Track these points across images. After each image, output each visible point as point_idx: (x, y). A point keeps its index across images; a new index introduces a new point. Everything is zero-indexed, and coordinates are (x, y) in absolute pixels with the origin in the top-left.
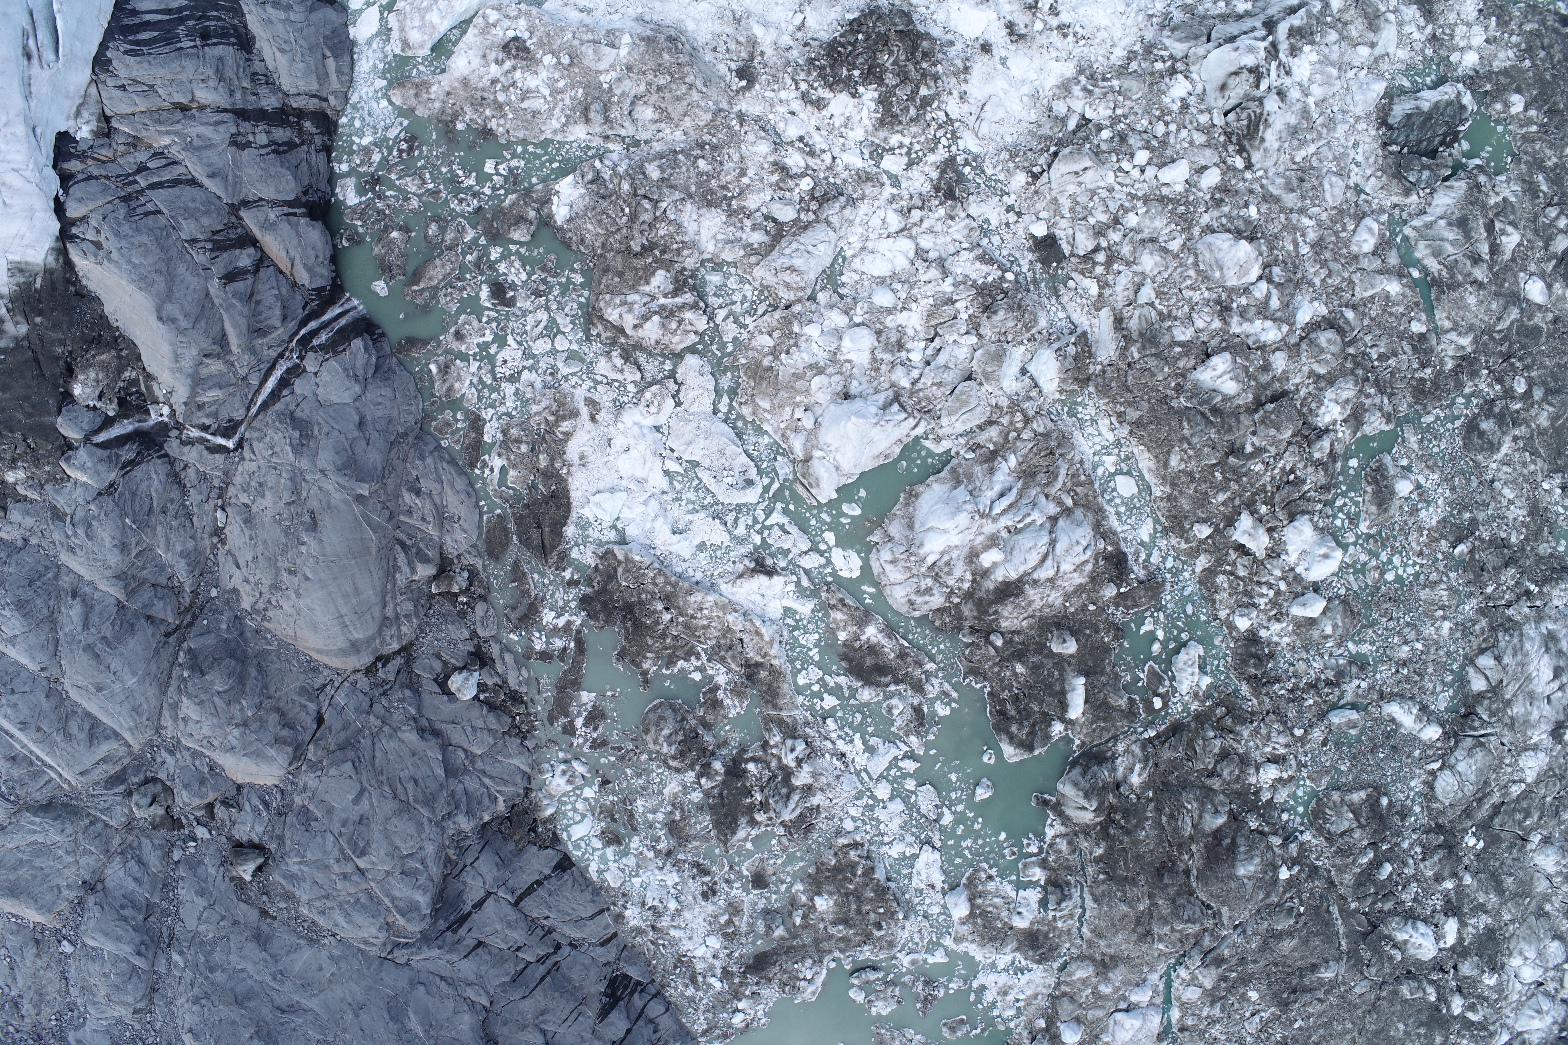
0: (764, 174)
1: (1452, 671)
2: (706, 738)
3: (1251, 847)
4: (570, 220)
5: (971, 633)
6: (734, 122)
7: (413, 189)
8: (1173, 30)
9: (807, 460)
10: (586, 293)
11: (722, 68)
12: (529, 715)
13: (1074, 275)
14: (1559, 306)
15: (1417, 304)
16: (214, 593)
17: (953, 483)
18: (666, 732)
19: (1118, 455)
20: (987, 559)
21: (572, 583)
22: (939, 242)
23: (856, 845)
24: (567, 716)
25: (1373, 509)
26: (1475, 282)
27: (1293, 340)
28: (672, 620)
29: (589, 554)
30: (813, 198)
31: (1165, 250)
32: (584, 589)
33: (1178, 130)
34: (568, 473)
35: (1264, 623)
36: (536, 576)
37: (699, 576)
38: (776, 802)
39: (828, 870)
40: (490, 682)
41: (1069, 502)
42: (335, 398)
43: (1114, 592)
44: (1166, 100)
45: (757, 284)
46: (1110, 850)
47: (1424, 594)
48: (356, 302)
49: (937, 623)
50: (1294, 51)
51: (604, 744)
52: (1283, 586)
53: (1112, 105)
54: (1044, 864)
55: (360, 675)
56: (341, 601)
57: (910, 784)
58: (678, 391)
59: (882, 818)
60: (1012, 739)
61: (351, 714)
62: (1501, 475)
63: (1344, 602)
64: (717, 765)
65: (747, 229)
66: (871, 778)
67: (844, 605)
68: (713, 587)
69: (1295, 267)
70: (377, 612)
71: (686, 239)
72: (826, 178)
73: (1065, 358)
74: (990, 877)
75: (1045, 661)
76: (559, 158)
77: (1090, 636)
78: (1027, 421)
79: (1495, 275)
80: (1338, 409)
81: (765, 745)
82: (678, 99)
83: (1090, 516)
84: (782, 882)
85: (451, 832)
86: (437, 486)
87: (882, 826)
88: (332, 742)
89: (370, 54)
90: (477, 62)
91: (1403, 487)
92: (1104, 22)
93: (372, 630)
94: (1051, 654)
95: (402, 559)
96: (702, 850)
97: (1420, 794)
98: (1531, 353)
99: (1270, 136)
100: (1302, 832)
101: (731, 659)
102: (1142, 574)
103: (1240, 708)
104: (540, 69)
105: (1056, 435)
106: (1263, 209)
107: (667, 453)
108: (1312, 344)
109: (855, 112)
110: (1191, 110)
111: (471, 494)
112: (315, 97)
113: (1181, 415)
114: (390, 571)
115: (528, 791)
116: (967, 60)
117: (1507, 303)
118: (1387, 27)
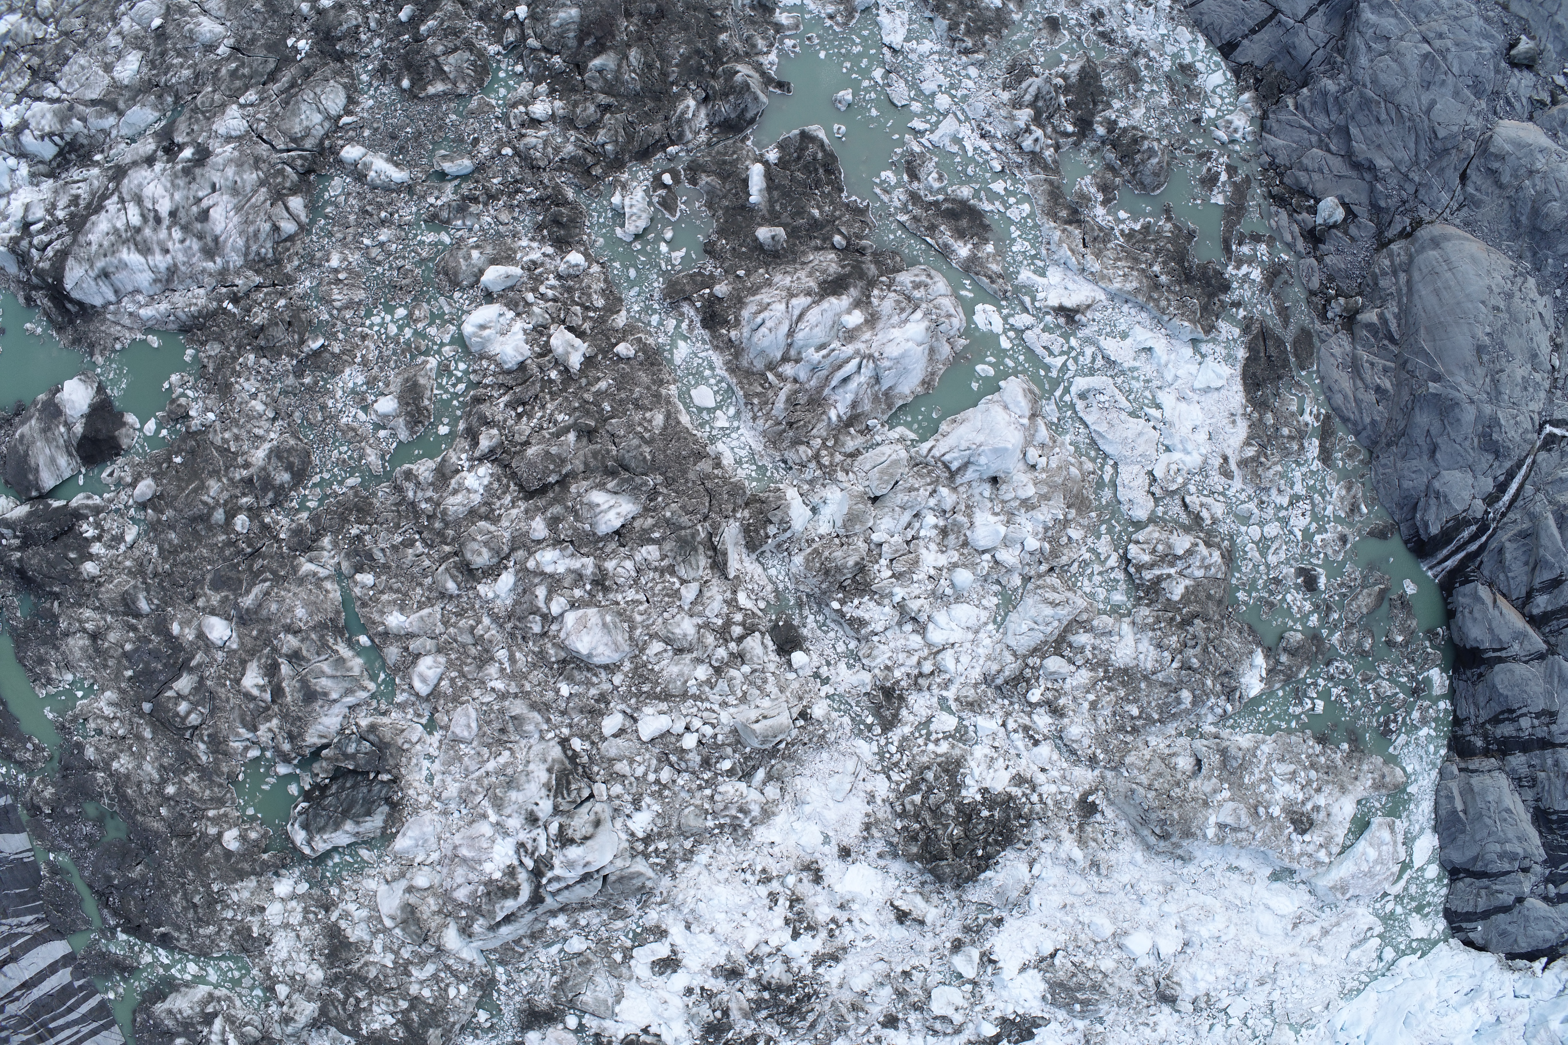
0: (1072, 705)
1: (326, 217)
2: (1113, 156)
3: (561, 36)
4: (1251, 652)
5: (864, 248)
6: (1102, 757)
7: (1385, 683)
8: (643, 886)
9: (1033, 416)
10: (1234, 581)
11: (1110, 813)
12: (1267, 186)
13: (760, 614)
14: (188, 615)
15: (364, 605)
16: (1558, 292)
17: (892, 393)
18: (1154, 161)
19: (712, 428)
20: (856, 318)
21: (1237, 305)
22: (903, 642)
23: (966, 52)
24: (1235, 183)
25: (422, 381)
26: (296, 632)
27: (520, 554)
28: (1151, 266)
29: (1224, 331)
30: (1027, 681)
31: (667, 641)
32: (1226, 298)
33: (645, 774)
34: (1246, 407)
35: (547, 260)
36: (1268, 312)
37: (1125, 308)
38: (1049, 93)
39: (990, 31)
40: (1305, 215)
41: (770, 376)
42: (1457, 474)
43: (717, 287)
44: (657, 808)
45: (1079, 592)
46: (713, 38)
47: (360, 295)
48: (1430, 573)
49: (898, 259)
50: (511, 871)
51: (1201, 156)
52: (530, 297)
53: (717, 797)
54: (779, 28)
55: (1427, 219)
56: (1452, 283)
57: (916, 107)
58: (1151, 485)
59: (942, 76)
60: (822, 145)
61: (1436, 182)
62: (267, 425)
63: (455, 284)
64: (1101, 131)
65: (1089, 647)
66: (955, 115)
67: (990, 277)
68: (1112, 297)
69: (512, 635)
70: (1416, 276)
71: (1150, 634)
72: (1011, 703)
73: (782, 521)
74: (831, 17)
75: (789, 220)
77: (741, 246)
78: (817, 457)
79: (267, 642)
80: (467, 483)
81: (1057, 147)
82: (1160, 775)
83: (745, 363)
84: (1031, 22)
85: (1341, 76)
86: (1360, 396)
87: (941, 69)
88: (1454, 157)
89: (1421, 818)
90: (1335, 810)
91: (387, 405)
92: (720, 889)
93: (1420, 260)
94: (785, 226)
95: (1393, 326)
96: (1107, 56)
97: (361, 92)
98: (224, 560)
99: (540, 774)
100: (499, 53)
101: (1093, 230)
102: (686, 308)
103: (575, 175)
104: (1282, 802)
105: (784, 445)
106: (550, 695)
107: (1160, 425)
108: (497, 552)
109: (984, 773)
110: (629, 798)
111: (1328, 390)
112: (1473, 771)
113: (652, 467)
114: (1404, 313)
115: (1264, 116)
116: (865, 839)
117: (256, 613)
118: (392, 912)
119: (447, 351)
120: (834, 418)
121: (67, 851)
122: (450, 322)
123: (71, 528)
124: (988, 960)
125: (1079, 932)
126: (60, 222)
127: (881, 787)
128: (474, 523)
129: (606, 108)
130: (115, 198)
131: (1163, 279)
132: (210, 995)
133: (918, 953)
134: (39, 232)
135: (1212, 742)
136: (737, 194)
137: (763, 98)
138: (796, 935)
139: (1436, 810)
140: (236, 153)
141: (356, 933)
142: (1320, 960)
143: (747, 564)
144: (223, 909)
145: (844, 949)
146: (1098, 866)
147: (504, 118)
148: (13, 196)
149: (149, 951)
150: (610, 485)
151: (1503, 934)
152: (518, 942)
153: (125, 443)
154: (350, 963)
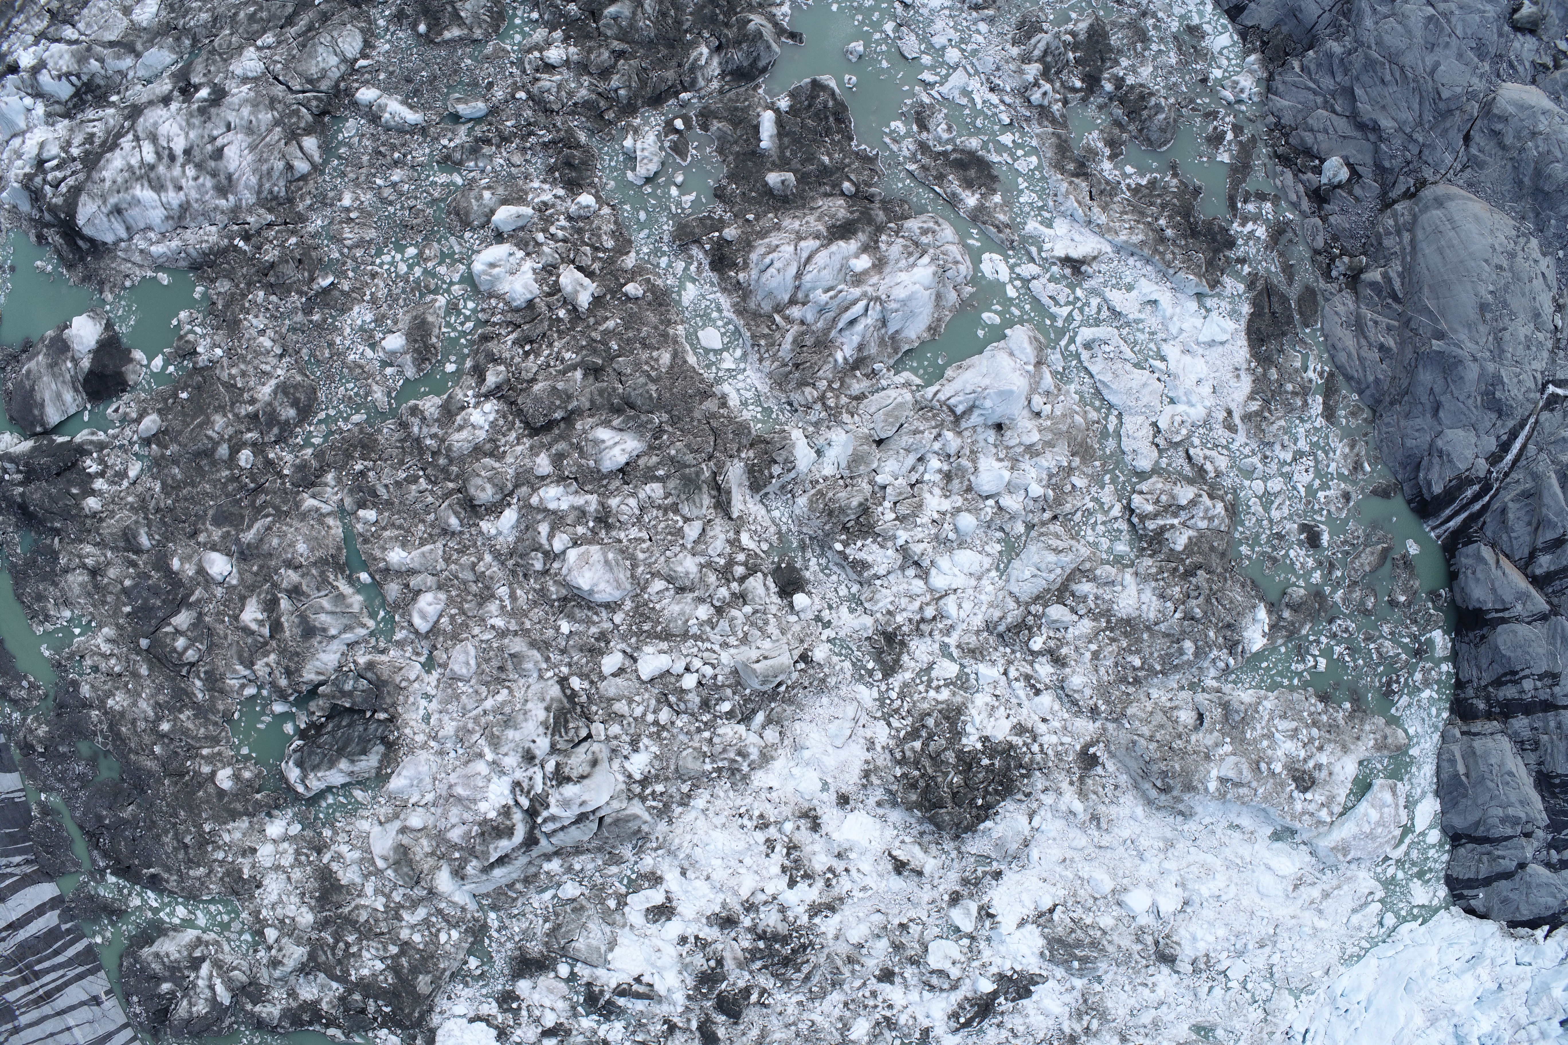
0: (1074, 655)
1: (340, 157)
2: (1120, 112)
4: (1254, 607)
5: (873, 195)
6: (1103, 708)
7: (1387, 643)
8: (639, 830)
9: (1039, 364)
11: (1111, 766)
12: (1273, 146)
13: (763, 555)
14: (189, 551)
15: (366, 541)
16: (1561, 253)
17: (898, 337)
18: (1161, 116)
19: (718, 369)
20: (863, 262)
21: (1242, 261)
22: (905, 586)
23: (976, 8)
24: (1240, 142)
25: (430, 319)
26: (297, 567)
27: (524, 490)
28: (1157, 219)
29: (1228, 286)
30: (1030, 629)
31: (669, 580)
32: (1232, 254)
33: (644, 715)
34: (1250, 362)
35: (558, 202)
36: (1273, 269)
37: (1131, 261)
38: (1057, 48)
40: (1310, 175)
41: (777, 318)
42: (1461, 432)
43: (726, 230)
44: (655, 749)
45: (1083, 541)
47: (371, 234)
48: (1432, 534)
49: (906, 207)
50: (506, 811)
51: (1207, 115)
52: (540, 237)
53: (716, 740)
55: (1431, 179)
56: (1456, 242)
57: (926, 60)
58: (1155, 436)
59: (952, 31)
60: (833, 93)
61: (1440, 143)
62: (274, 361)
63: (466, 224)
64: (1109, 87)
65: (1091, 597)
66: (965, 68)
67: (997, 227)
68: (1118, 249)
69: (513, 573)
70: (1420, 235)
71: (1153, 584)
72: (1013, 652)
73: (786, 461)
75: (799, 166)
76: (1261, 672)
77: (751, 190)
78: (822, 398)
79: (267, 578)
80: (472, 419)
81: (1065, 102)
82: (1162, 726)
83: (752, 305)
85: (1347, 38)
86: (1363, 354)
87: (951, 24)
88: (1457, 118)
90: (1337, 769)
91: (395, 342)
92: (717, 835)
93: (1424, 219)
94: (795, 172)
95: (1397, 284)
96: (1115, 15)
97: (378, 37)
99: (538, 712)
101: (1100, 183)
102: (695, 251)
103: (588, 119)
104: (1283, 759)
105: (790, 387)
106: (550, 632)
107: (1164, 377)
108: (501, 488)
109: (985, 722)
110: (628, 739)
111: (1331, 348)
112: (1475, 734)
113: (658, 405)
114: (1408, 272)
115: (1271, 78)
116: (864, 786)
117: (257, 548)
118: (385, 853)
119: (456, 289)
120: (840, 360)
121: (58, 790)
122: (460, 261)
123: (74, 464)
124: (986, 914)
125: (1078, 887)
126: (74, 160)
127: (881, 733)
128: (478, 460)
129: (619, 55)
130: (130, 136)
131: (1169, 232)
132: (199, 939)
133: (916, 905)
134: (53, 169)
135: (1214, 696)
136: (747, 140)
137: (775, 46)
138: (792, 884)
139: (1438, 773)
140: (252, 94)
141: (348, 876)
142: (1321, 924)
143: (750, 505)
144: (214, 850)
145: (841, 900)
146: (1098, 820)
147: (519, 63)
148: (28, 135)
149: (138, 894)
150: (616, 423)
151: (1505, 901)
152: (511, 886)
153: (131, 379)
154: (340, 907)
